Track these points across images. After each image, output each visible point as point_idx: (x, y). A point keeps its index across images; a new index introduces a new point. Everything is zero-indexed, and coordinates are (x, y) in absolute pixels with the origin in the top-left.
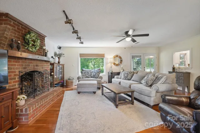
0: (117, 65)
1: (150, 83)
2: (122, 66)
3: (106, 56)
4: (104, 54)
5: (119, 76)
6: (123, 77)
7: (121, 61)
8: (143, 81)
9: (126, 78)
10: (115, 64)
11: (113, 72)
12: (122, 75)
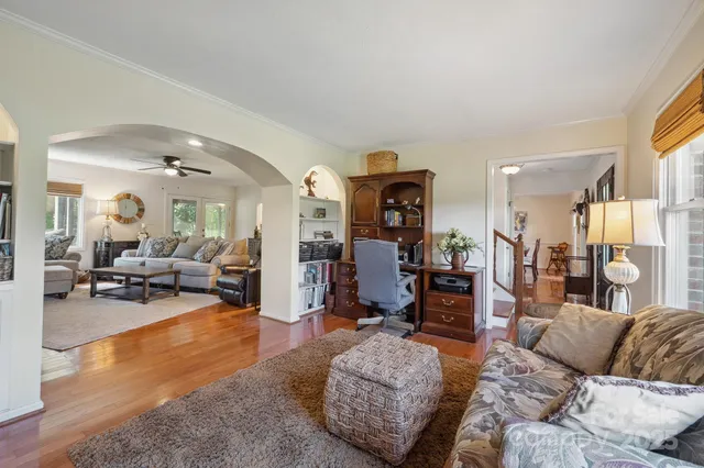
0: (128, 221)
1: (209, 256)
2: (143, 225)
3: (88, 192)
4: (80, 186)
5: (137, 251)
6: (149, 251)
7: (141, 210)
8: (197, 256)
9: (157, 253)
10: (119, 218)
11: (114, 240)
12: (146, 247)
